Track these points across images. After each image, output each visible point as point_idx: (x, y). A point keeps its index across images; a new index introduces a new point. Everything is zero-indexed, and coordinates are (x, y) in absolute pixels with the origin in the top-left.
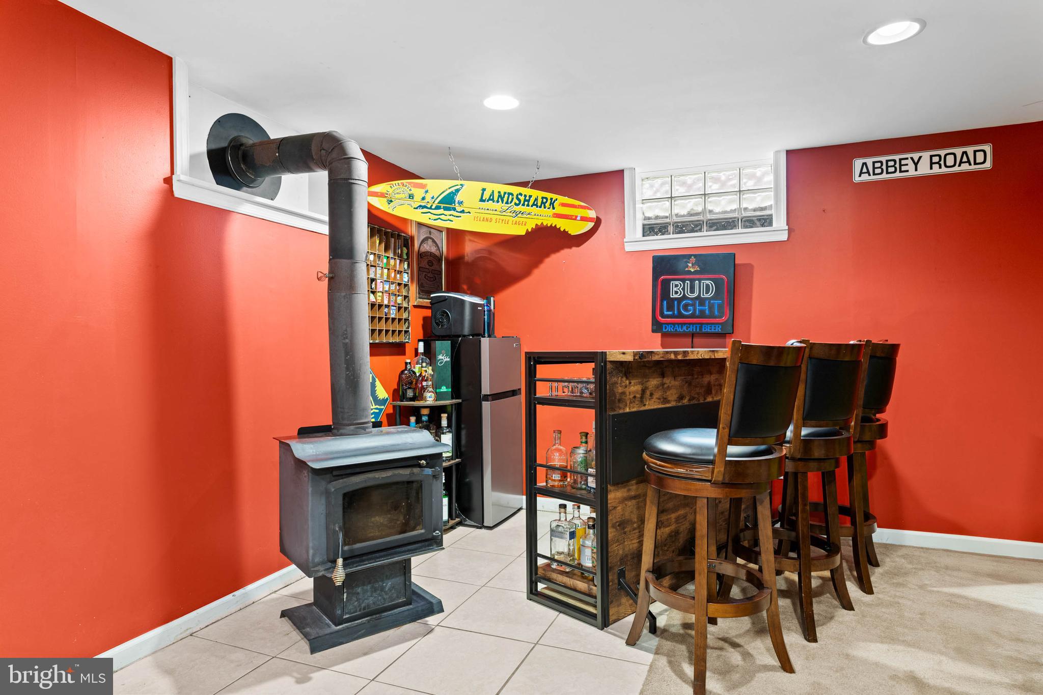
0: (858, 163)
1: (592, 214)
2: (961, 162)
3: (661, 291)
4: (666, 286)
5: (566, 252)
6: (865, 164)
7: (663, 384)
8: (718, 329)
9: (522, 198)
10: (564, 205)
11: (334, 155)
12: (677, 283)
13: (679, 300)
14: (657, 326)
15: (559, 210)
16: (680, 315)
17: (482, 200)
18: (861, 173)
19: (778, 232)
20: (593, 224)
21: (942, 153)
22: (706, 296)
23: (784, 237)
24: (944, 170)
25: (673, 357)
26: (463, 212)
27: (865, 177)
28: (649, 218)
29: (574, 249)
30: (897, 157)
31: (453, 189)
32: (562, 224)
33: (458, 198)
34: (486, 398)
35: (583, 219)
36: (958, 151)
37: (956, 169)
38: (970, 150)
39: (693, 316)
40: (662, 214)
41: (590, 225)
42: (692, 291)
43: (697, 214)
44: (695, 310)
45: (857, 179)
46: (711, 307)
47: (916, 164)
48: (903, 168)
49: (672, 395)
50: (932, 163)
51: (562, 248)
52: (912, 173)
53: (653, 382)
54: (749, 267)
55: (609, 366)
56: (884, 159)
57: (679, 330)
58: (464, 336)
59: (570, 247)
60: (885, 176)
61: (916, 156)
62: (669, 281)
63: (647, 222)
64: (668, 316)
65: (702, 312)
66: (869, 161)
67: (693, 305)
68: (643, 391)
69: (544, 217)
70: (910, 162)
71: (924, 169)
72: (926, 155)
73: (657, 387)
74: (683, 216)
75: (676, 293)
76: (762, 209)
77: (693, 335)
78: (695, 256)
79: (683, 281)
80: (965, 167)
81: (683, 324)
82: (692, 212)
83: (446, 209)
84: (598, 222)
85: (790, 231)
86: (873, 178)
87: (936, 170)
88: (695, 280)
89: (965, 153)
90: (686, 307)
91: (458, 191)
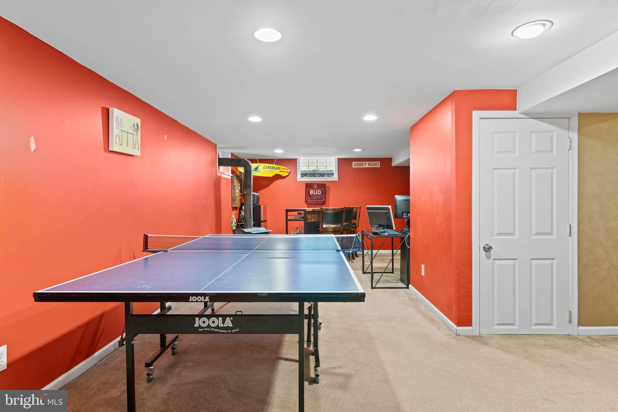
0: (353, 163)
1: (289, 171)
2: (374, 165)
3: (307, 193)
4: (309, 191)
5: (280, 180)
6: (355, 163)
7: (315, 216)
8: (322, 203)
9: (273, 167)
10: (283, 169)
11: (247, 165)
12: (312, 190)
13: (312, 195)
14: (306, 202)
15: (281, 170)
16: (312, 199)
17: (264, 168)
18: (354, 165)
19: (335, 178)
20: (289, 173)
21: (371, 162)
22: (319, 194)
23: (337, 180)
24: (371, 167)
25: (318, 210)
26: (259, 171)
27: (355, 167)
28: (302, 171)
29: (283, 179)
30: (362, 163)
31: (258, 166)
32: (281, 174)
33: (258, 168)
34: (262, 222)
35: (287, 172)
36: (374, 162)
37: (373, 167)
38: (376, 162)
39: (316, 199)
40: (306, 170)
41: (288, 173)
42: (316, 193)
43: (315, 171)
44: (316, 197)
45: (353, 167)
46: (320, 197)
47: (365, 165)
48: (363, 165)
49: (316, 218)
50: (369, 165)
51: (279, 179)
52: (365, 167)
53: (313, 216)
54: (329, 187)
55: (306, 212)
56: (359, 163)
57: (312, 203)
58: (255, 205)
59: (281, 179)
60: (359, 167)
61: (365, 163)
62: (310, 190)
63: (302, 172)
64: (309, 199)
65: (318, 198)
66: (356, 163)
67: (316, 196)
68: (312, 217)
69: (277, 172)
70: (364, 164)
71: (367, 166)
72: (367, 163)
73: (313, 217)
74: (311, 171)
75: (311, 193)
76: (331, 171)
77: (315, 204)
78: (316, 184)
79: (313, 190)
80: (375, 166)
81: (313, 201)
82: (314, 170)
83: (255, 171)
84: (290, 173)
85: (339, 178)
86: (357, 167)
87: (369, 166)
88: (316, 190)
89: (375, 163)
90: (314, 197)
91: (259, 166)
